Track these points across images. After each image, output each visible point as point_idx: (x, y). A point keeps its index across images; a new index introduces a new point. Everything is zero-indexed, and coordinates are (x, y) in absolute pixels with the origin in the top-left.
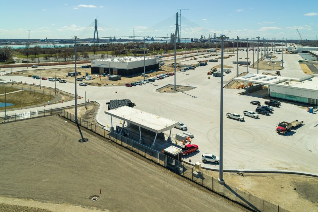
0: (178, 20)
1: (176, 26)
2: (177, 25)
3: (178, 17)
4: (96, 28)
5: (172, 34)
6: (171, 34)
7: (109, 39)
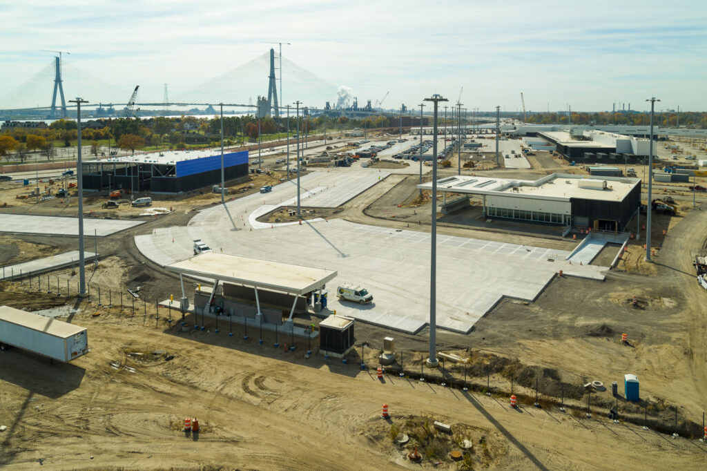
0: (275, 67)
1: (269, 79)
2: (272, 77)
3: (275, 60)
4: (58, 80)
5: (262, 97)
6: (259, 98)
7: (94, 108)
